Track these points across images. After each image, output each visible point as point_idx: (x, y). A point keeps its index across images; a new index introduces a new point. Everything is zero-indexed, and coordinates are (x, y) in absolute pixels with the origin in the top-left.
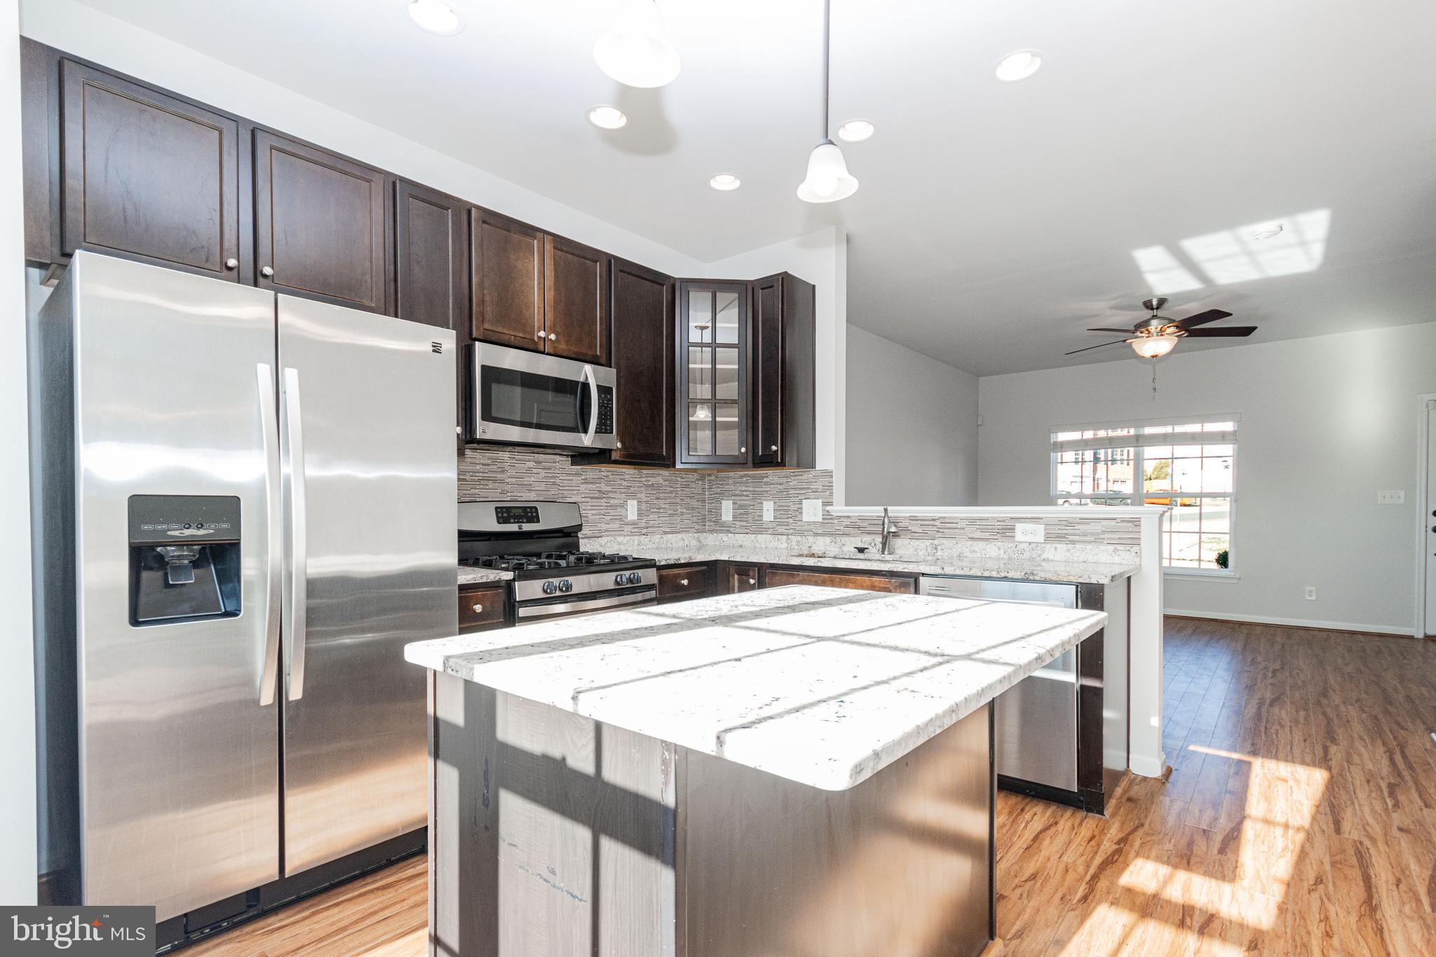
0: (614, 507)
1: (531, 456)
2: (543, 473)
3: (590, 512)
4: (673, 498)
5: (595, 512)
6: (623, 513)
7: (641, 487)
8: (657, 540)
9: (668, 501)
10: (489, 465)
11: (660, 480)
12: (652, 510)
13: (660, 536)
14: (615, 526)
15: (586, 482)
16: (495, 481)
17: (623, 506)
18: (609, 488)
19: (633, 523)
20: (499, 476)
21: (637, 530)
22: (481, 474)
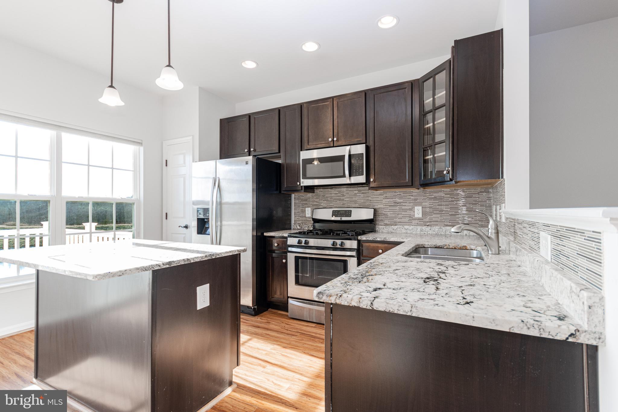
0: (405, 210)
1: (356, 189)
2: (362, 195)
3: (388, 213)
4: (454, 205)
5: (392, 213)
6: (412, 213)
7: (425, 199)
8: (437, 230)
9: (450, 206)
10: (337, 194)
11: (442, 194)
12: (435, 212)
13: (439, 227)
14: (407, 220)
15: (386, 198)
16: (340, 200)
17: (412, 209)
18: (402, 201)
19: (419, 219)
20: (342, 198)
21: (422, 223)
22: (334, 198)
